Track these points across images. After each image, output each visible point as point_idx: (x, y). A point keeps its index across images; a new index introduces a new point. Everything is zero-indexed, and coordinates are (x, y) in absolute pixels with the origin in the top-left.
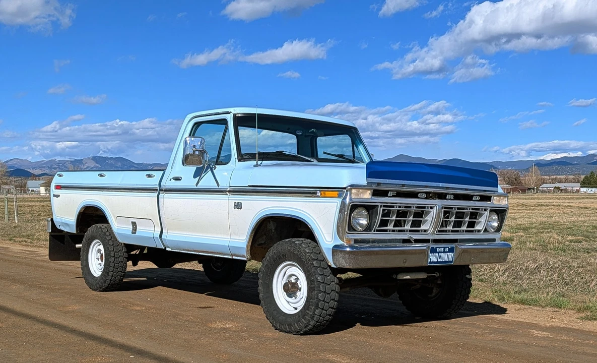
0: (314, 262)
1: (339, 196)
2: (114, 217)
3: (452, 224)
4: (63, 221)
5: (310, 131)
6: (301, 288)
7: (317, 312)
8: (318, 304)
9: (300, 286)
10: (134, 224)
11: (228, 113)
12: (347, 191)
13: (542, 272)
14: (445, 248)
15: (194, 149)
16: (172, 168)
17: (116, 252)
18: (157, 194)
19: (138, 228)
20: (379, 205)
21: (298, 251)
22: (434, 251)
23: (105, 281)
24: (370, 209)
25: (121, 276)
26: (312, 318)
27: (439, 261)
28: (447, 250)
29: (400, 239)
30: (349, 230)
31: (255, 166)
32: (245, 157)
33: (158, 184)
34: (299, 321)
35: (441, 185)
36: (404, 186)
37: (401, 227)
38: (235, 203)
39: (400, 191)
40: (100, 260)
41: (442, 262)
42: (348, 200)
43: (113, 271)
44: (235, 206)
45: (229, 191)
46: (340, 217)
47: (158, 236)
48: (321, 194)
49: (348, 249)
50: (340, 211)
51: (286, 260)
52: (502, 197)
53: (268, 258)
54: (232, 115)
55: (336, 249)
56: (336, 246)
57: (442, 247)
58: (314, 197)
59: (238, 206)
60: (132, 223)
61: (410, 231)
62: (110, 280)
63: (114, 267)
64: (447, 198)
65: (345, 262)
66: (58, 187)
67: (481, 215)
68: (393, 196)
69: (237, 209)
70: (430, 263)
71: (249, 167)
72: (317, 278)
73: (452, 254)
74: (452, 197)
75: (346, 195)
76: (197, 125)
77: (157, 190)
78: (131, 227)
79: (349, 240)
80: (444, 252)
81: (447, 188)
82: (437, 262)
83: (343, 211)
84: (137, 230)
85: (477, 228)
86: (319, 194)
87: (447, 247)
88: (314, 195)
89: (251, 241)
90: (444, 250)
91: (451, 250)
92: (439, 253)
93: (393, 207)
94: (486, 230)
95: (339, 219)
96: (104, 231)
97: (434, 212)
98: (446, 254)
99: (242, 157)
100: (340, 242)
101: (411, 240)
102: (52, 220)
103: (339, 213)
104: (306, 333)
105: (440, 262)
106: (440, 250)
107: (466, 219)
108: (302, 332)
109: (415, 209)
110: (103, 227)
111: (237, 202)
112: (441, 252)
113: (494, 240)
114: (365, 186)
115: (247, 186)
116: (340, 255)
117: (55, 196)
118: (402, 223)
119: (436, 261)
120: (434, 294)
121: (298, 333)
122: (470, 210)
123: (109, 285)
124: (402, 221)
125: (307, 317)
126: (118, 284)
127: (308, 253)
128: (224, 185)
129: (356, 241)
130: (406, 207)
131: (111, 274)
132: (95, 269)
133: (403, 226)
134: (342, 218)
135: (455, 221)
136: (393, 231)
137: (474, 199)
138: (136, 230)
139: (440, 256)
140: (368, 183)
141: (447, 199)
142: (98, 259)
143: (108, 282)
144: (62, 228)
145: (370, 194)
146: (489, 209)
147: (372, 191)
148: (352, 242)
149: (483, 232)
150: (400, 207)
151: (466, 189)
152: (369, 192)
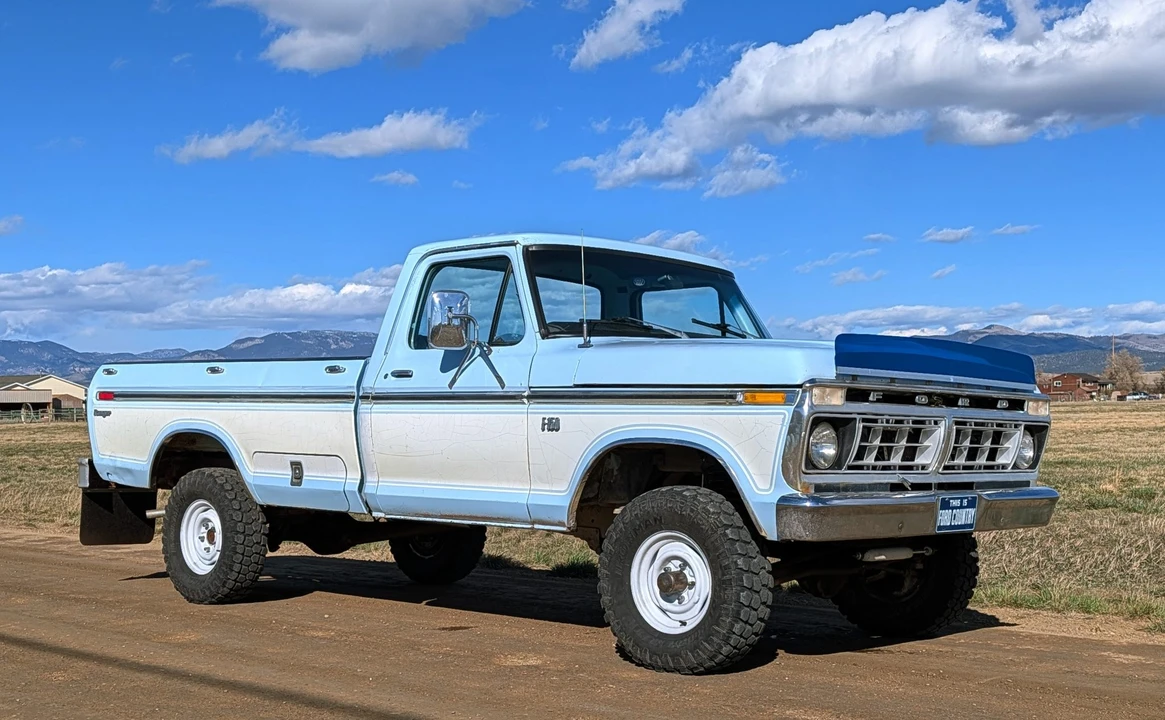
0: (728, 531)
1: (788, 401)
2: (248, 452)
3: (965, 453)
4: (119, 465)
5: (659, 280)
6: (693, 584)
7: (737, 628)
8: (738, 613)
9: (690, 579)
10: (297, 467)
11: (513, 244)
12: (804, 391)
13: (1007, 547)
14: (962, 499)
15: (450, 315)
16: (386, 353)
17: (247, 524)
18: (353, 405)
19: (305, 473)
20: (858, 417)
21: (692, 511)
22: (946, 505)
23: (225, 582)
24: (840, 425)
25: (255, 572)
26: (727, 641)
27: (953, 524)
28: (965, 502)
29: (887, 484)
30: (806, 468)
31: (580, 346)
32: (552, 330)
33: (355, 384)
34: (696, 647)
35: (952, 379)
36: (893, 380)
37: (884, 460)
38: (544, 419)
39: (889, 391)
40: (206, 540)
41: (958, 527)
42: (806, 409)
43: (240, 563)
44: (544, 424)
45: (529, 397)
46: (791, 443)
47: (356, 489)
48: (746, 398)
49: (808, 504)
50: (791, 431)
51: (661, 529)
52: (1040, 403)
53: (621, 525)
54: (519, 248)
55: (784, 505)
56: (783, 499)
57: (958, 499)
58: (731, 404)
59: (552, 425)
60: (292, 463)
61: (902, 468)
62: (235, 580)
63: (243, 554)
64: (960, 403)
65: (804, 529)
66: (105, 396)
67: (1009, 437)
68: (878, 401)
69: (549, 430)
70: (940, 528)
71: (566, 349)
72: (736, 562)
73: (972, 511)
74: (967, 402)
75: (803, 399)
76: (436, 267)
77: (354, 397)
78: (290, 473)
79: (806, 487)
80: (961, 507)
81: (960, 385)
82: (951, 527)
83: (797, 430)
84: (304, 478)
85: (1000, 460)
86: (740, 398)
87: (965, 498)
88: (731, 400)
89: (580, 493)
90: (961, 502)
91: (972, 504)
92: (953, 508)
93: (875, 421)
94: (1015, 466)
95: (788, 446)
96: (219, 482)
97: (940, 432)
98: (965, 510)
99: (548, 330)
100: (789, 491)
101: (906, 485)
102: (91, 463)
103: (789, 434)
104: (709, 671)
105: (955, 527)
106: (955, 503)
107: (986, 444)
108: (702, 669)
109: (911, 425)
110: (216, 474)
111: (547, 417)
112: (956, 508)
113: (1027, 484)
114: (831, 381)
115: (571, 385)
116: (795, 516)
117: (97, 413)
118: (886, 453)
119: (949, 524)
120: (905, 590)
121: (693, 671)
122: (992, 426)
123: (231, 589)
124: (885, 449)
125: (715, 639)
126: (247, 588)
127: (713, 513)
128: (515, 382)
129: (819, 488)
130: (897, 422)
131: (237, 567)
132: (196, 559)
133: (886, 458)
134: (794, 443)
135: (970, 448)
136: (874, 468)
137: (999, 406)
138: (301, 478)
139: (955, 518)
140: (838, 375)
141: (958, 406)
142: (202, 539)
143: (230, 584)
144: (114, 478)
145: (842, 397)
146: (1022, 424)
147: (845, 391)
148: (812, 489)
149: (1010, 469)
150: (887, 421)
151: (987, 388)
152: (840, 392)
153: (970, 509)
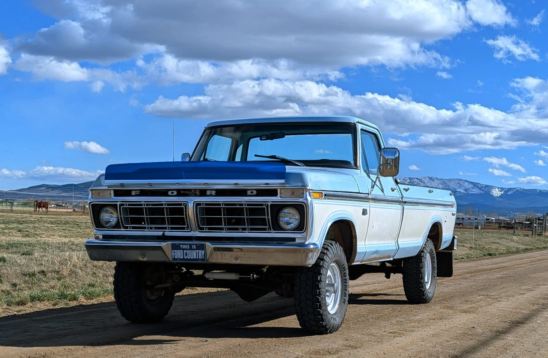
14: (191, 245)
27: (186, 258)
28: (195, 247)
29: (153, 236)
30: (97, 227)
36: (150, 185)
41: (191, 259)
57: (187, 244)
61: (171, 228)
68: (136, 195)
74: (214, 193)
79: (97, 236)
80: (191, 249)
81: (207, 184)
82: (184, 259)
87: (194, 244)
90: (191, 247)
91: (202, 247)
92: (183, 249)
98: (195, 252)
105: (188, 259)
106: (184, 247)
109: (167, 206)
112: (187, 249)
113: (294, 239)
119: (182, 258)
122: (245, 206)
129: (106, 237)
130: (154, 205)
137: (248, 194)
139: (186, 255)
145: (110, 194)
146: (269, 204)
147: (112, 191)
148: (101, 237)
149: (274, 230)
150: (147, 205)
151: (236, 184)
152: (109, 192)
153: (200, 251)
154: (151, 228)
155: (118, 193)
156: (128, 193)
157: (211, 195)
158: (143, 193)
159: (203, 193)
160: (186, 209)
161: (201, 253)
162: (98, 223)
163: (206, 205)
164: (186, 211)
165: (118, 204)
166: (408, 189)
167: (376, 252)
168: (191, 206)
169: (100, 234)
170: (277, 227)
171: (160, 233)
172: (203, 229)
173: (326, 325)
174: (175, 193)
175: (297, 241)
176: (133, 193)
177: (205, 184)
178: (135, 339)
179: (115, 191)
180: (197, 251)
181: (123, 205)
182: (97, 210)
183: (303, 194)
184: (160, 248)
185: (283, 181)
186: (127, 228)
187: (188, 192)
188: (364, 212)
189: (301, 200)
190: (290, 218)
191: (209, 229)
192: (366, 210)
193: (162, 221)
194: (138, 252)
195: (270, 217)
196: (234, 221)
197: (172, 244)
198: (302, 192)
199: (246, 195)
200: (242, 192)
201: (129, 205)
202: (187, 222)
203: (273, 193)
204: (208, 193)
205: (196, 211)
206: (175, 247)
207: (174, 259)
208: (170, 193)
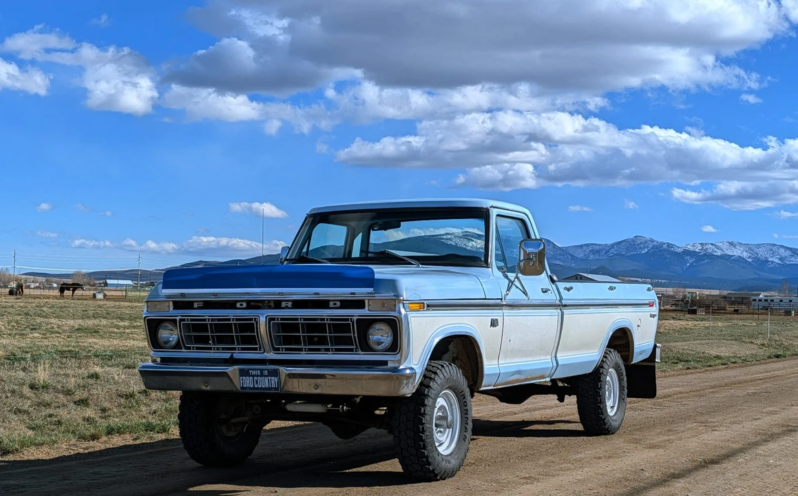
14: (262, 371)
27: (256, 386)
28: (266, 373)
30: (153, 347)
36: (215, 295)
41: (262, 388)
57: (258, 370)
68: (199, 308)
74: (290, 305)
79: (154, 359)
80: (262, 375)
81: (282, 294)
82: (254, 388)
87: (265, 370)
90: (262, 373)
91: (275, 373)
92: (253, 376)
98: (266, 379)
105: (258, 388)
106: (254, 373)
109: (235, 322)
112: (257, 376)
113: (385, 363)
119: (252, 386)
129: (162, 360)
130: (220, 320)
137: (330, 306)
139: (257, 381)
141: (282, 308)
145: (169, 306)
146: (355, 318)
147: (171, 303)
148: (159, 360)
149: (362, 351)
150: (212, 320)
151: (315, 294)
152: (167, 304)
153: (273, 378)
154: (218, 349)
155: (178, 305)
156: (189, 305)
157: (287, 307)
158: (208, 305)
159: (277, 305)
160: (257, 325)
161: (274, 380)
162: (155, 342)
163: (282, 319)
164: (257, 328)
165: (178, 318)
166: (572, 288)
167: (519, 372)
168: (262, 320)
169: (158, 356)
170: (366, 346)
171: (227, 355)
172: (278, 349)
173: (433, 470)
174: (245, 305)
175: (390, 365)
176: (196, 305)
177: (279, 294)
178: (191, 489)
179: (174, 302)
180: (270, 378)
181: (184, 320)
182: (153, 326)
183: (395, 305)
184: (225, 374)
185: (371, 290)
186: (189, 348)
187: (260, 304)
188: (494, 323)
189: (392, 313)
190: (380, 335)
191: (287, 349)
192: (497, 320)
193: (230, 340)
194: (199, 379)
195: (356, 335)
196: (316, 339)
197: (241, 370)
198: (394, 303)
199: (328, 307)
200: (323, 304)
201: (192, 320)
202: (259, 341)
203: (359, 304)
204: (283, 304)
205: (269, 327)
206: (243, 373)
207: (243, 388)
208: (238, 305)
